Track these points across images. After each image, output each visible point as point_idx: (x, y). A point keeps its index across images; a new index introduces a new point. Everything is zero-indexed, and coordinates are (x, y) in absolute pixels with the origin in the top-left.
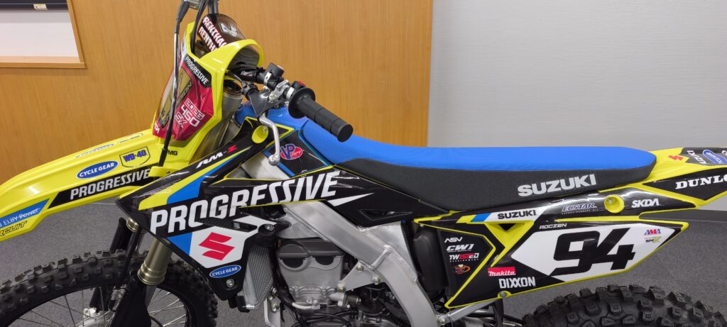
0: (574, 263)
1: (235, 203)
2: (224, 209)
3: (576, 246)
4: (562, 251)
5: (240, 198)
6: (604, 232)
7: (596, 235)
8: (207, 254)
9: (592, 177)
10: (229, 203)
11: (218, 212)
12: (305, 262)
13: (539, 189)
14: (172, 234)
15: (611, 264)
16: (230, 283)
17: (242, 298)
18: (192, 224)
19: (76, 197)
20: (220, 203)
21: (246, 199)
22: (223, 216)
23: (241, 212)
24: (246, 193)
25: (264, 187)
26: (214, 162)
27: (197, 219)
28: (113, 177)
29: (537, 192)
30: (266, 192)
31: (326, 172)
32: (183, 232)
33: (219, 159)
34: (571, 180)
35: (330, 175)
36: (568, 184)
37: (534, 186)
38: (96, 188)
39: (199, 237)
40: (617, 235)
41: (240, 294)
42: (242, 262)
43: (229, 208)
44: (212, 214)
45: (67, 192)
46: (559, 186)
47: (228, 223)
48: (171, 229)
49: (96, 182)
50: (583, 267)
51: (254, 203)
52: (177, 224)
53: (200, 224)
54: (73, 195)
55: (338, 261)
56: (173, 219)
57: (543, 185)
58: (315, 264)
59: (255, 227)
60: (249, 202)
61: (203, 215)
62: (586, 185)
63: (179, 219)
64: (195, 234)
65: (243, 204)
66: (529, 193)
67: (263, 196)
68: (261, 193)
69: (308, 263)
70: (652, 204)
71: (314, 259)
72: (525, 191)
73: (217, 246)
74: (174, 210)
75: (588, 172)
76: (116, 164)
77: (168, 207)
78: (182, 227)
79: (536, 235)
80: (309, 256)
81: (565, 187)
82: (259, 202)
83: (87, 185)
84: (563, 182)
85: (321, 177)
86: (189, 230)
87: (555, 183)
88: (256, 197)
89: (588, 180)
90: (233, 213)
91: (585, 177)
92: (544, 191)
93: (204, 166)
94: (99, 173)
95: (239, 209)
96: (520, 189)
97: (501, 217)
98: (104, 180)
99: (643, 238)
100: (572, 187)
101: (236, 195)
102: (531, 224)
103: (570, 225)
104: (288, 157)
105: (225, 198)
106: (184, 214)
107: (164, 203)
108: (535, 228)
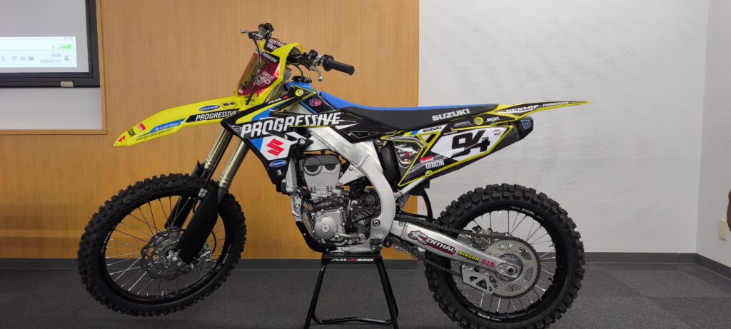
0: (462, 149)
1: (287, 123)
2: (281, 126)
3: (462, 141)
4: (455, 144)
5: (290, 121)
6: (475, 133)
7: (471, 134)
8: (270, 152)
9: (468, 110)
10: (284, 123)
11: (278, 128)
12: (320, 167)
13: (442, 116)
14: (253, 138)
15: (479, 149)
16: (280, 172)
17: (285, 184)
18: (264, 133)
19: (199, 120)
20: (279, 123)
21: (293, 121)
22: (280, 130)
23: (290, 129)
24: (293, 118)
25: (303, 116)
26: (276, 102)
27: (267, 130)
28: (218, 112)
29: (442, 118)
30: (303, 119)
31: (334, 112)
32: (259, 137)
33: (279, 101)
34: (457, 112)
35: (336, 114)
36: (456, 113)
37: (440, 116)
38: (209, 116)
39: (267, 140)
40: (480, 133)
41: (283, 181)
42: (287, 159)
43: (284, 126)
44: (275, 129)
45: (195, 116)
46: (452, 115)
47: (282, 134)
48: (252, 135)
49: (210, 113)
50: (467, 152)
51: (297, 124)
52: (256, 133)
53: (267, 133)
54: (197, 118)
55: (338, 167)
56: (254, 129)
57: (444, 115)
58: (324, 170)
59: (295, 139)
60: (294, 124)
61: (270, 128)
62: (465, 113)
63: (257, 130)
64: (265, 139)
65: (291, 124)
66: (438, 119)
67: (301, 121)
68: (300, 119)
69: (321, 170)
70: (496, 119)
71: (324, 167)
72: (435, 118)
73: (275, 147)
74: (255, 125)
75: (465, 108)
76: (219, 107)
77: (252, 123)
78: (259, 134)
79: (442, 138)
80: (322, 164)
81: (455, 115)
82: (300, 124)
83: (205, 114)
84: (453, 113)
85: (331, 115)
86: (262, 136)
87: (450, 114)
88: (298, 121)
89: (466, 111)
90: (285, 129)
91: (464, 110)
92: (444, 117)
93: (271, 104)
94: (210, 109)
95: (288, 128)
96: (433, 117)
97: (424, 131)
98: (214, 112)
99: (493, 134)
100: (458, 115)
101: (288, 119)
102: (440, 133)
103: (459, 132)
104: (314, 104)
105: (282, 120)
106: (260, 127)
107: (250, 120)
108: (442, 135)
